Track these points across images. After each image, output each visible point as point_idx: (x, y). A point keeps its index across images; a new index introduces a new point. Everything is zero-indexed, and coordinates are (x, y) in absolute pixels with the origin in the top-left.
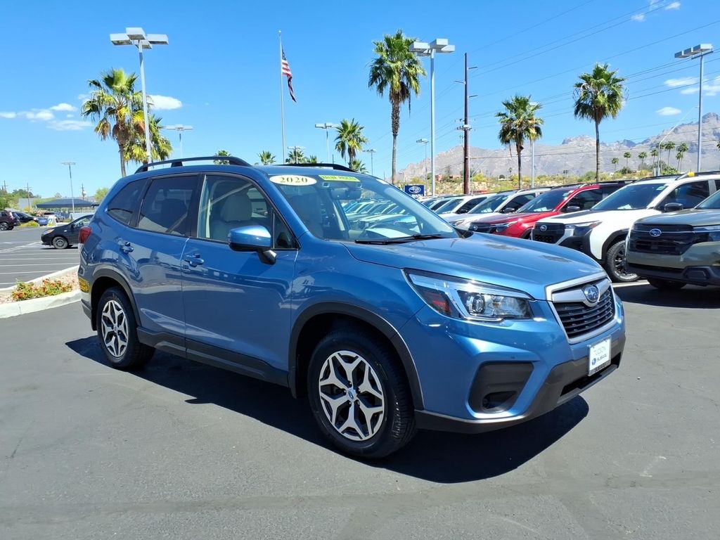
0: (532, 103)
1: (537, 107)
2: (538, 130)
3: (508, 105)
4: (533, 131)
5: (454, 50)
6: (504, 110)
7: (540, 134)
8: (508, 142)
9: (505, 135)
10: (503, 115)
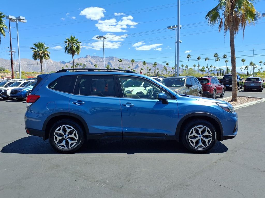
0: (45, 46)
1: (47, 48)
2: (48, 56)
3: (36, 45)
4: (47, 56)
5: (26, 22)
6: (34, 47)
7: (49, 57)
8: (36, 59)
9: (35, 56)
10: (34, 48)
